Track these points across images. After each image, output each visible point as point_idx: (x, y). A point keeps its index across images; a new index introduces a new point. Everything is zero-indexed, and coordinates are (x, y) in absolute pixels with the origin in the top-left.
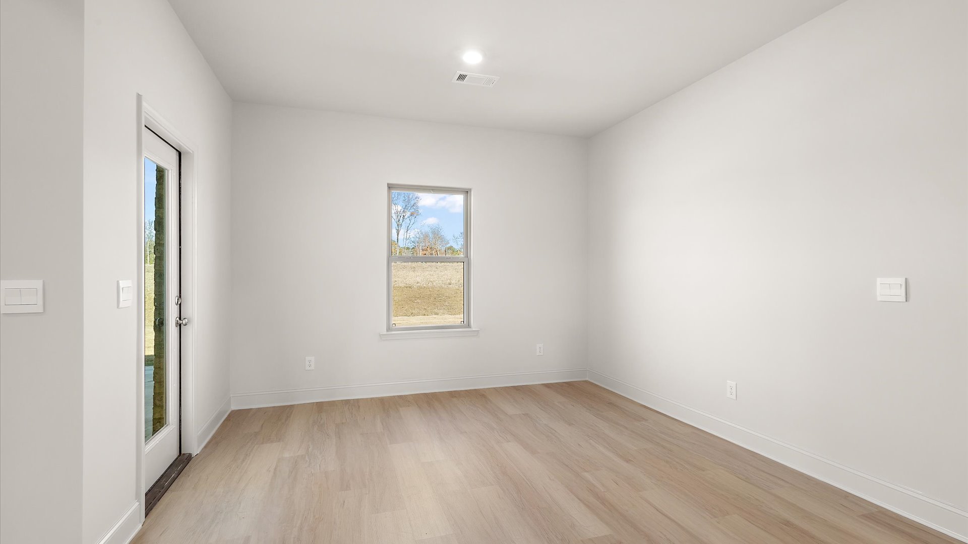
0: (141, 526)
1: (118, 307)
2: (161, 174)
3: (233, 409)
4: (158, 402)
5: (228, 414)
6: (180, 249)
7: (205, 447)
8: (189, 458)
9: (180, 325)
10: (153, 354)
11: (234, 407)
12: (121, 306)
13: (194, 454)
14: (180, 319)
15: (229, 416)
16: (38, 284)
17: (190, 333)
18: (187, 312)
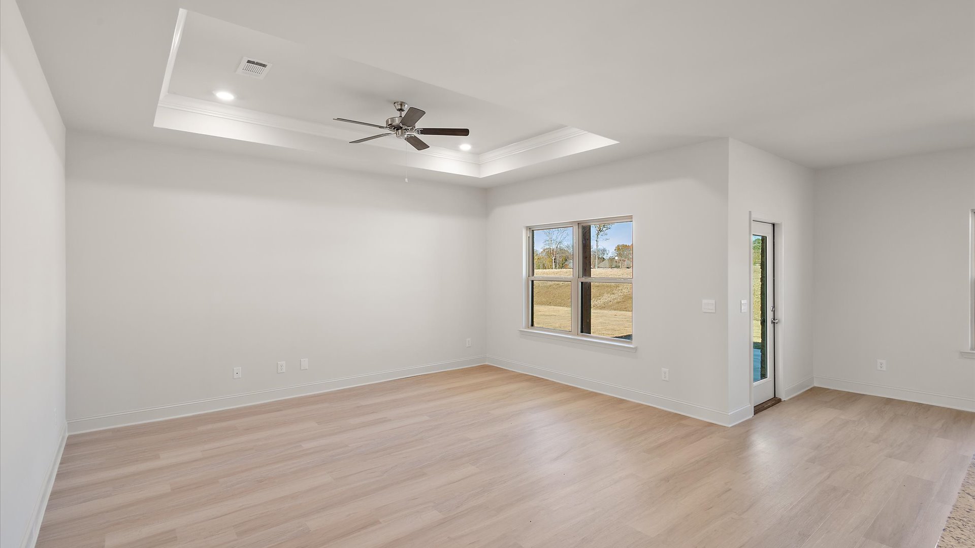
0: (752, 416)
1: (741, 312)
2: (764, 239)
3: (816, 386)
4: (763, 366)
5: (811, 387)
6: (774, 279)
7: (790, 399)
8: (779, 401)
9: (774, 323)
10: (760, 342)
11: (816, 385)
12: (742, 311)
13: (783, 400)
14: (774, 319)
15: (811, 388)
16: (713, 302)
17: (780, 328)
18: (778, 316)
